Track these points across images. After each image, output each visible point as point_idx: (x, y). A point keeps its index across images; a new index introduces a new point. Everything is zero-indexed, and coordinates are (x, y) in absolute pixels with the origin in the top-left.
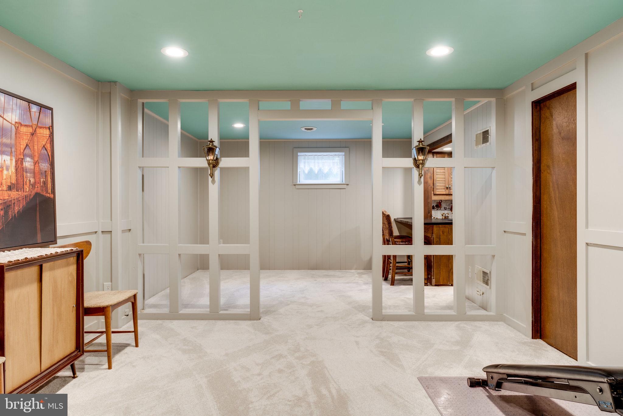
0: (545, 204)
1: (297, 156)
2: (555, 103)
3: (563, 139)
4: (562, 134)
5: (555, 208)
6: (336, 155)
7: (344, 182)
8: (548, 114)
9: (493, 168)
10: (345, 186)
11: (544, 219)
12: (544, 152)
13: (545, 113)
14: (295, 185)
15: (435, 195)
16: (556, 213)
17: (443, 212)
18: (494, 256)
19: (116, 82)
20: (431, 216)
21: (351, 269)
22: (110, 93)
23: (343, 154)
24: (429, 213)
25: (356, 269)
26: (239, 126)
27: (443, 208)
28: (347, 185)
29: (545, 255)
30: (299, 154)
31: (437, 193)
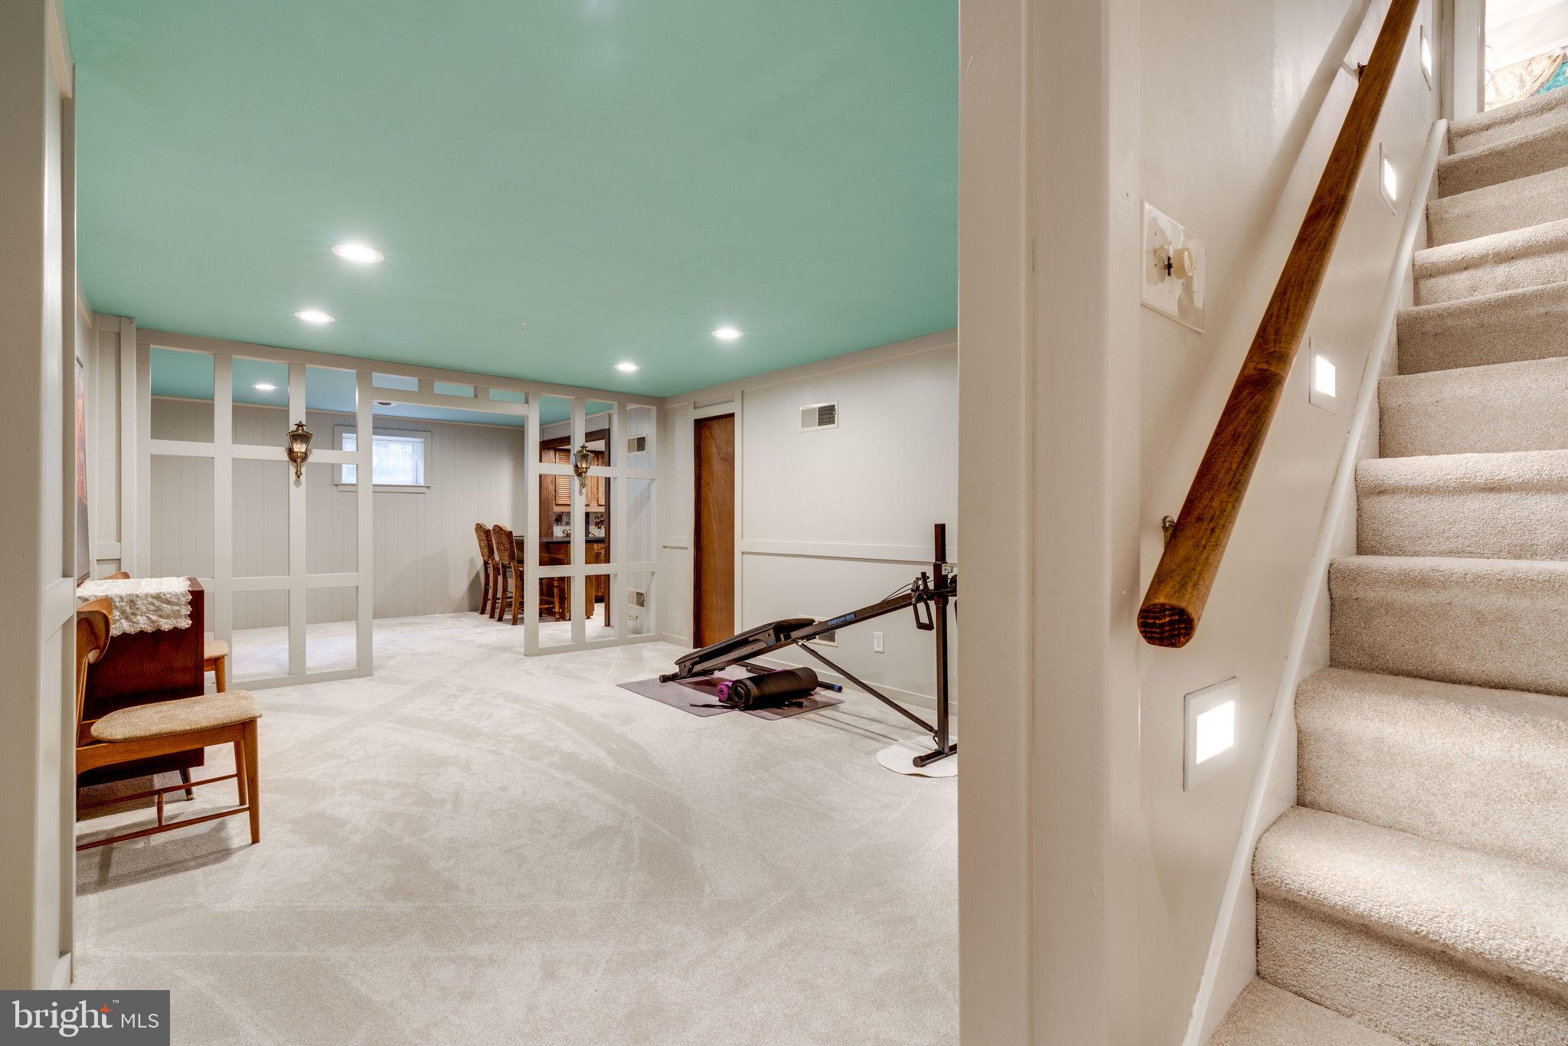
0: (704, 519)
1: (341, 439)
2: (715, 425)
3: (722, 459)
4: (721, 455)
5: (714, 522)
6: (407, 442)
7: (422, 484)
8: (708, 433)
9: (654, 480)
10: (424, 490)
11: (704, 533)
12: (705, 469)
13: (706, 433)
14: (337, 485)
15: (556, 505)
16: (715, 527)
17: (564, 528)
18: (653, 573)
19: (133, 318)
20: (552, 533)
21: (435, 613)
22: (119, 335)
23: (420, 440)
24: (549, 529)
25: (441, 613)
26: (265, 387)
27: (564, 523)
28: (428, 487)
29: (705, 567)
30: (344, 435)
31: (560, 503)
